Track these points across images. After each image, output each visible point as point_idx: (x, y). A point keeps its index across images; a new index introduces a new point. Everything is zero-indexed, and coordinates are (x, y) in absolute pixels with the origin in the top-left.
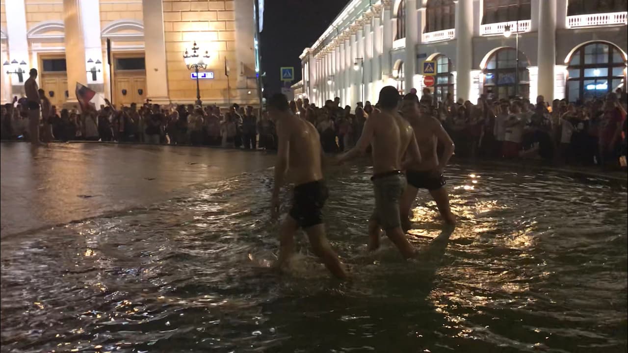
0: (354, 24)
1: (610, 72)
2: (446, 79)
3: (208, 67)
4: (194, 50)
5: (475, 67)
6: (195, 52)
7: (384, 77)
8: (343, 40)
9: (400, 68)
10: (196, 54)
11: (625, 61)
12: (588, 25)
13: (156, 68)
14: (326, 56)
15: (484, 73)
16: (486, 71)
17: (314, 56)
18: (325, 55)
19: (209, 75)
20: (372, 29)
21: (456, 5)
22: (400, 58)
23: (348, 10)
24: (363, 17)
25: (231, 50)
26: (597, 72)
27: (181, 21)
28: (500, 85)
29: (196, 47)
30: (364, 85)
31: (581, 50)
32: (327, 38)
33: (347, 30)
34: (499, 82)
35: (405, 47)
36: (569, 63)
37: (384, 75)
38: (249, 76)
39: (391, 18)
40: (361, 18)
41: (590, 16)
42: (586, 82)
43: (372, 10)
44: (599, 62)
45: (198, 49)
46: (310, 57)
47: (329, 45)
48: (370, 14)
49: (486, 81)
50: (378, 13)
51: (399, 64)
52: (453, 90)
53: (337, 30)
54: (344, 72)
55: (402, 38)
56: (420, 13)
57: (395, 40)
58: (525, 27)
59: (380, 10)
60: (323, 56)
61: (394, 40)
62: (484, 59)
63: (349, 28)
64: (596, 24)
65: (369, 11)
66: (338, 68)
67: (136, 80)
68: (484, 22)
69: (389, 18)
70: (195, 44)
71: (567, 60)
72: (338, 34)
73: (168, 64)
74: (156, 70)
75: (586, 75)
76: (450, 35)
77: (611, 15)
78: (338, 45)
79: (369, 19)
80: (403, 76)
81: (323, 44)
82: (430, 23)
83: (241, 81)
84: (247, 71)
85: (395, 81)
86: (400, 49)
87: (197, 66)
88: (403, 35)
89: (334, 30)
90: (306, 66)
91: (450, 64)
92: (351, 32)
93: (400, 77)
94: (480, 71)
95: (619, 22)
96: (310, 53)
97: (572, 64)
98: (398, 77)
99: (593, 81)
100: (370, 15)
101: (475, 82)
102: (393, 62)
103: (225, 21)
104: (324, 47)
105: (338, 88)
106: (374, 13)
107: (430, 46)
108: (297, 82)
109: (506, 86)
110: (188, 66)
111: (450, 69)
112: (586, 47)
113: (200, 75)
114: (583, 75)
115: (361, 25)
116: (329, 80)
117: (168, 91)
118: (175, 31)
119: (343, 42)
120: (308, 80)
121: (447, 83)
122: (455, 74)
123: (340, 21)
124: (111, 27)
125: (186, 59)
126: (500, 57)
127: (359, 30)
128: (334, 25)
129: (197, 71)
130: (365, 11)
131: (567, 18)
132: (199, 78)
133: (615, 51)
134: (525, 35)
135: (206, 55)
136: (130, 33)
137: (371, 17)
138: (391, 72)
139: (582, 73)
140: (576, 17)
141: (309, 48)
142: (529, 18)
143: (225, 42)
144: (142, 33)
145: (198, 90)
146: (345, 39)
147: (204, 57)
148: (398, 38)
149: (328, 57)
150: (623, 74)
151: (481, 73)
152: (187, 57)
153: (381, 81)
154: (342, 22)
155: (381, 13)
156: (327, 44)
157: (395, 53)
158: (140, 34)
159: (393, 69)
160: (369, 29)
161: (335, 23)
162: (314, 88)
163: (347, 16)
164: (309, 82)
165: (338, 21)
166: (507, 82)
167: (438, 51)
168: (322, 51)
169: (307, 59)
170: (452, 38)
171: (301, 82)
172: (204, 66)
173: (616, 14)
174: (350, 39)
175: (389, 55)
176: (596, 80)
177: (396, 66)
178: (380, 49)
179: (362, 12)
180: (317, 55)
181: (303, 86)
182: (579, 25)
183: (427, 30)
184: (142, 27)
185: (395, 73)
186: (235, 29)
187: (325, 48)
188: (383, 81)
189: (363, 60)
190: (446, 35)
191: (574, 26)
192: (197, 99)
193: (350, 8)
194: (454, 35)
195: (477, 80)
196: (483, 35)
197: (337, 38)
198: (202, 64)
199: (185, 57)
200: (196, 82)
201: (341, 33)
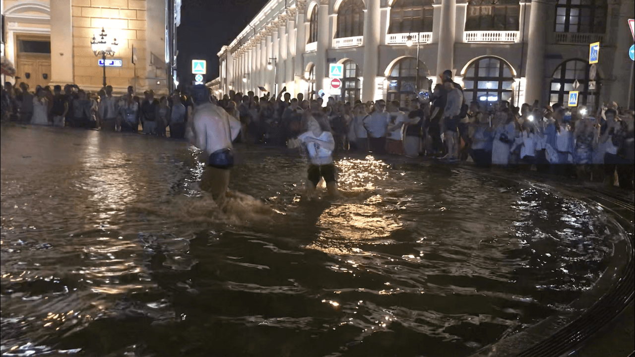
0: (270, 25)
1: (500, 85)
2: (353, 84)
3: (116, 55)
4: (101, 37)
5: (380, 74)
6: (102, 38)
7: (296, 78)
8: (259, 40)
9: (311, 70)
10: (103, 41)
11: (514, 76)
12: (482, 40)
13: (62, 52)
14: (243, 55)
15: (388, 80)
16: (390, 78)
17: (231, 54)
18: (242, 53)
19: (118, 63)
20: (287, 32)
21: (365, 14)
22: (312, 61)
23: (265, 11)
24: (279, 19)
25: (140, 39)
26: (489, 85)
27: (90, 7)
28: (402, 92)
29: (104, 33)
30: (277, 85)
31: (476, 64)
32: (244, 37)
33: (264, 30)
34: (402, 89)
35: (316, 50)
36: (464, 75)
37: (297, 77)
38: (159, 67)
39: (304, 22)
40: (276, 20)
41: (485, 32)
42: (479, 93)
43: (287, 12)
44: (491, 75)
45: (106, 35)
46: (228, 55)
47: (246, 45)
48: (285, 16)
49: (389, 88)
50: (292, 16)
51: (310, 67)
52: (360, 94)
53: (254, 30)
54: (260, 71)
55: (314, 41)
56: (331, 20)
57: (308, 43)
58: (427, 39)
59: (295, 13)
60: (240, 55)
61: (306, 43)
62: (388, 67)
63: (265, 29)
64: (490, 40)
65: (284, 14)
66: (254, 68)
67: (40, 63)
68: (390, 32)
69: (303, 21)
70: (103, 31)
71: (463, 72)
72: (255, 34)
73: (75, 49)
74: (62, 55)
75: (480, 87)
76: (358, 42)
77: (503, 33)
78: (254, 45)
79: (284, 21)
80: (314, 78)
81: (241, 43)
82: (340, 29)
83: (150, 71)
84: (157, 61)
85: (306, 82)
86: (312, 52)
87: (104, 53)
88: (316, 39)
89: (251, 30)
90: (224, 63)
91: (357, 69)
92: (268, 32)
93: (311, 79)
94: (384, 78)
95: (509, 40)
96: (228, 51)
97: (468, 76)
98: (309, 79)
99: (485, 93)
100: (286, 18)
101: (379, 88)
102: (305, 64)
103: (136, 10)
104: (241, 46)
105: (254, 87)
106: (289, 16)
107: (340, 51)
108: (214, 78)
109: (408, 93)
110: (95, 52)
111: (357, 75)
112: (481, 62)
113: (108, 63)
114: (477, 87)
115: (277, 27)
116: (245, 77)
117: (74, 76)
118: (83, 16)
119: (259, 42)
120: (225, 77)
121: (354, 87)
122: (361, 79)
123: (257, 22)
124: (14, 7)
125: (93, 45)
126: (404, 67)
127: (275, 31)
128: (251, 26)
129: (104, 58)
130: (281, 14)
131: (465, 33)
132: (106, 65)
133: (505, 66)
134: (426, 46)
135: (114, 42)
136: (36, 15)
137: (286, 20)
138: (303, 74)
139: (476, 85)
140: (473, 32)
141: (227, 46)
142: (431, 30)
143: (135, 31)
144: (49, 16)
145: (105, 78)
146: (261, 40)
147: (112, 44)
148: (310, 41)
149: (244, 56)
150: (511, 88)
151: (385, 80)
152: (94, 43)
153: (294, 82)
154: (259, 22)
155: (295, 17)
156: (244, 44)
157: (307, 55)
158: (46, 17)
159: (305, 71)
160: (284, 31)
161: (252, 23)
162: (230, 85)
163: (264, 17)
164: (226, 79)
165: (256, 21)
166: (409, 89)
167: (347, 57)
168: (239, 50)
169: (225, 57)
170: (360, 45)
171: (219, 79)
172: (112, 54)
173: (507, 32)
174: (266, 40)
175: (302, 57)
176: (488, 92)
177: (307, 68)
178: (293, 51)
179: (277, 15)
180: (234, 54)
181: (219, 83)
182: (475, 40)
183: (338, 36)
184: (49, 10)
185: (307, 75)
186: (146, 18)
187: (243, 47)
188: (295, 82)
189: (277, 60)
190: (355, 41)
191: (470, 40)
192: (103, 86)
193: (267, 9)
194: (362, 43)
195: (381, 86)
196: (389, 44)
197: (253, 38)
198: (110, 51)
199: (92, 43)
200: (102, 69)
201: (258, 33)
